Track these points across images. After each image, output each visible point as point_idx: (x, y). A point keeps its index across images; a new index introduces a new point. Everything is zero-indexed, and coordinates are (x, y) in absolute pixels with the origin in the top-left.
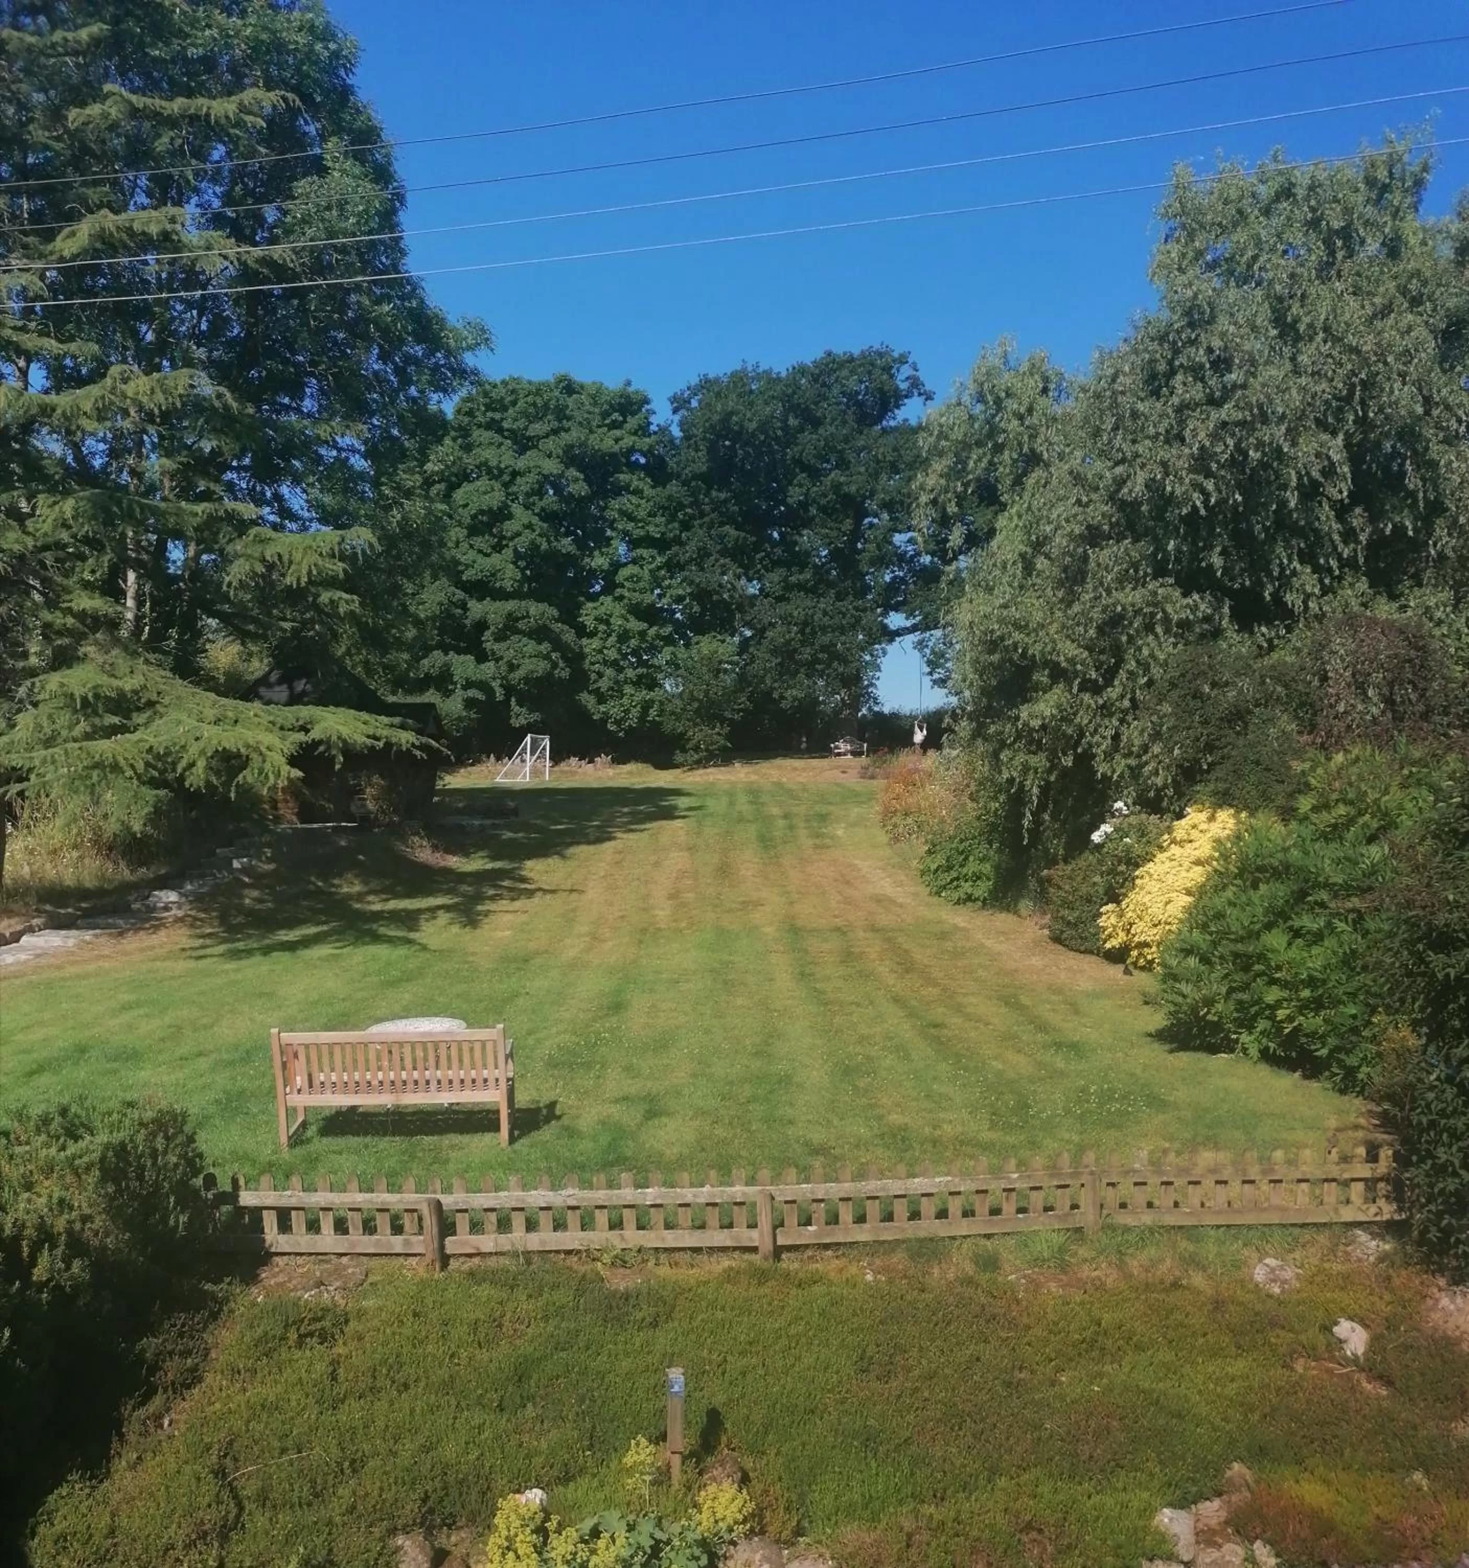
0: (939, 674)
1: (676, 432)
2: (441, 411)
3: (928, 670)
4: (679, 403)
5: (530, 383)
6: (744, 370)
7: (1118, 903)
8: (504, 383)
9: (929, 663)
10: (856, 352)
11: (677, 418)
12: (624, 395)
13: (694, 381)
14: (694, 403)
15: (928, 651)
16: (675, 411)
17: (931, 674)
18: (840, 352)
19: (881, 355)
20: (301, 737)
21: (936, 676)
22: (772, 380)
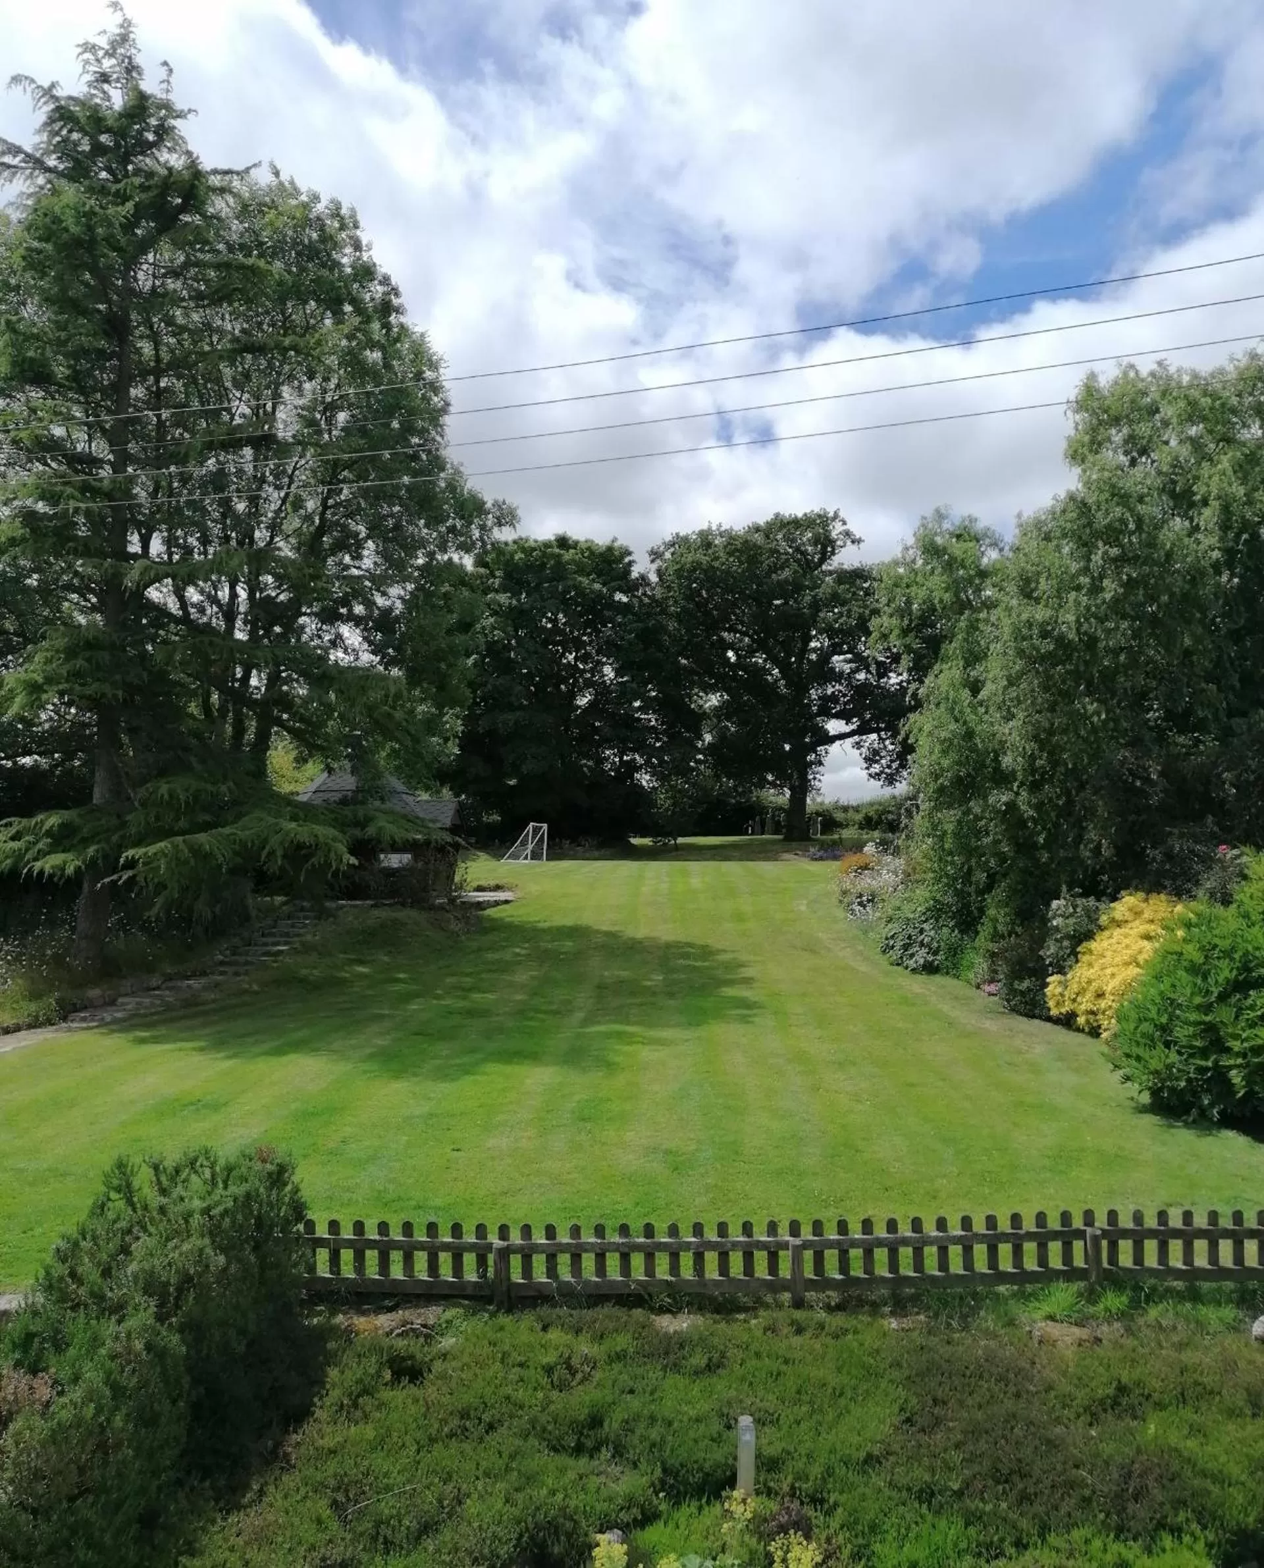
0: (876, 768)
1: (654, 578)
2: (462, 565)
3: (865, 765)
4: (655, 555)
5: (536, 541)
6: (710, 528)
7: (1065, 974)
8: (515, 542)
9: (866, 759)
10: (800, 515)
11: (654, 566)
12: (610, 549)
13: (668, 538)
14: (668, 555)
15: (864, 750)
16: (653, 561)
17: (867, 768)
18: (787, 515)
19: (819, 516)
20: (357, 832)
21: (872, 770)
22: (731, 538)
